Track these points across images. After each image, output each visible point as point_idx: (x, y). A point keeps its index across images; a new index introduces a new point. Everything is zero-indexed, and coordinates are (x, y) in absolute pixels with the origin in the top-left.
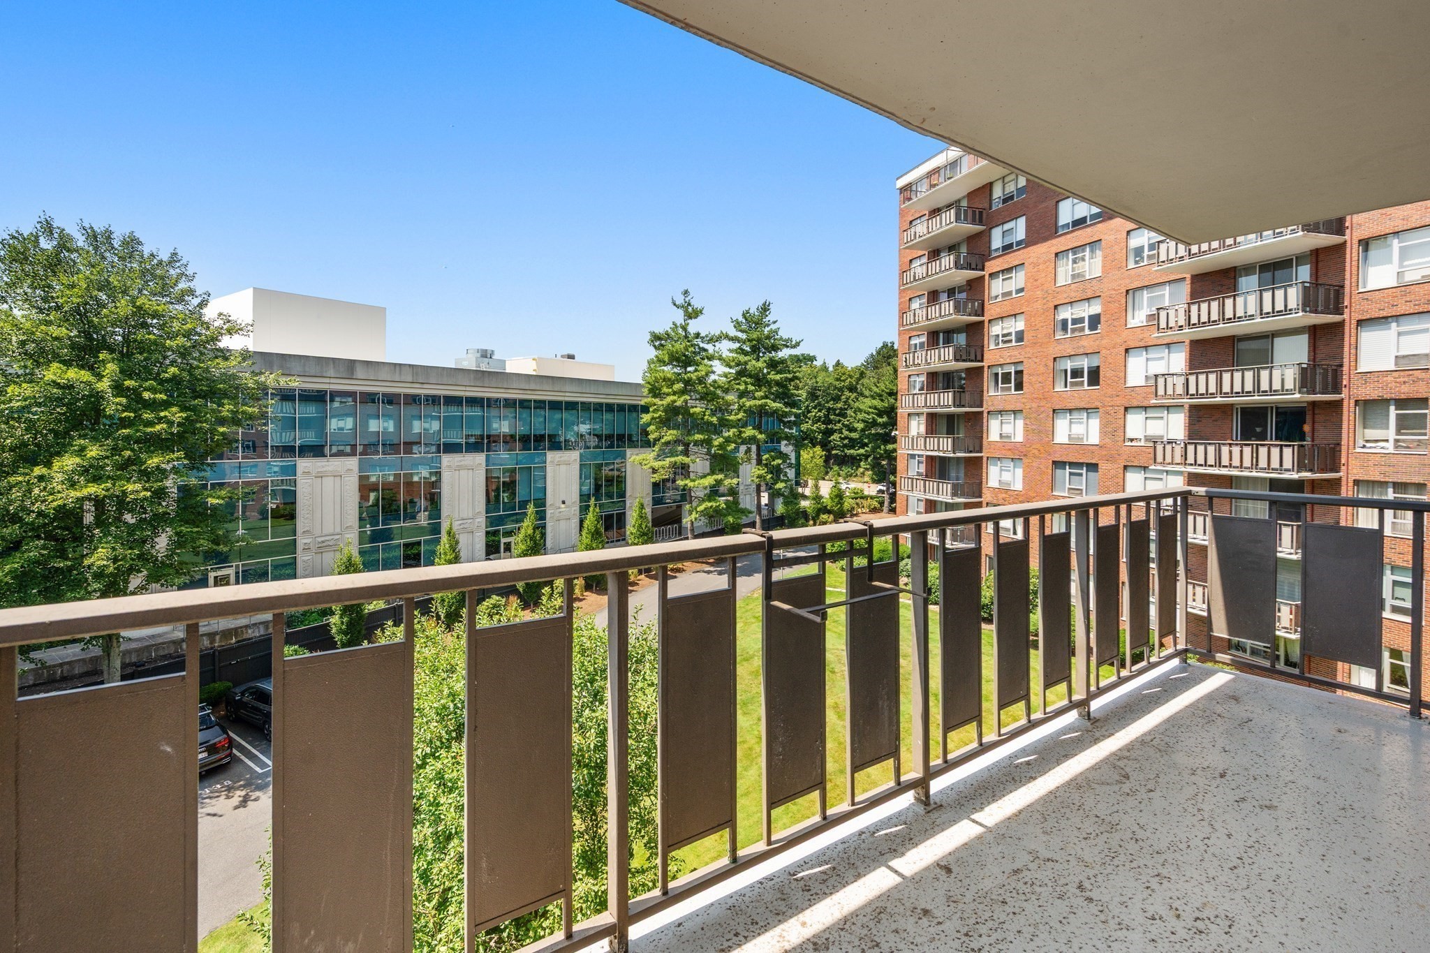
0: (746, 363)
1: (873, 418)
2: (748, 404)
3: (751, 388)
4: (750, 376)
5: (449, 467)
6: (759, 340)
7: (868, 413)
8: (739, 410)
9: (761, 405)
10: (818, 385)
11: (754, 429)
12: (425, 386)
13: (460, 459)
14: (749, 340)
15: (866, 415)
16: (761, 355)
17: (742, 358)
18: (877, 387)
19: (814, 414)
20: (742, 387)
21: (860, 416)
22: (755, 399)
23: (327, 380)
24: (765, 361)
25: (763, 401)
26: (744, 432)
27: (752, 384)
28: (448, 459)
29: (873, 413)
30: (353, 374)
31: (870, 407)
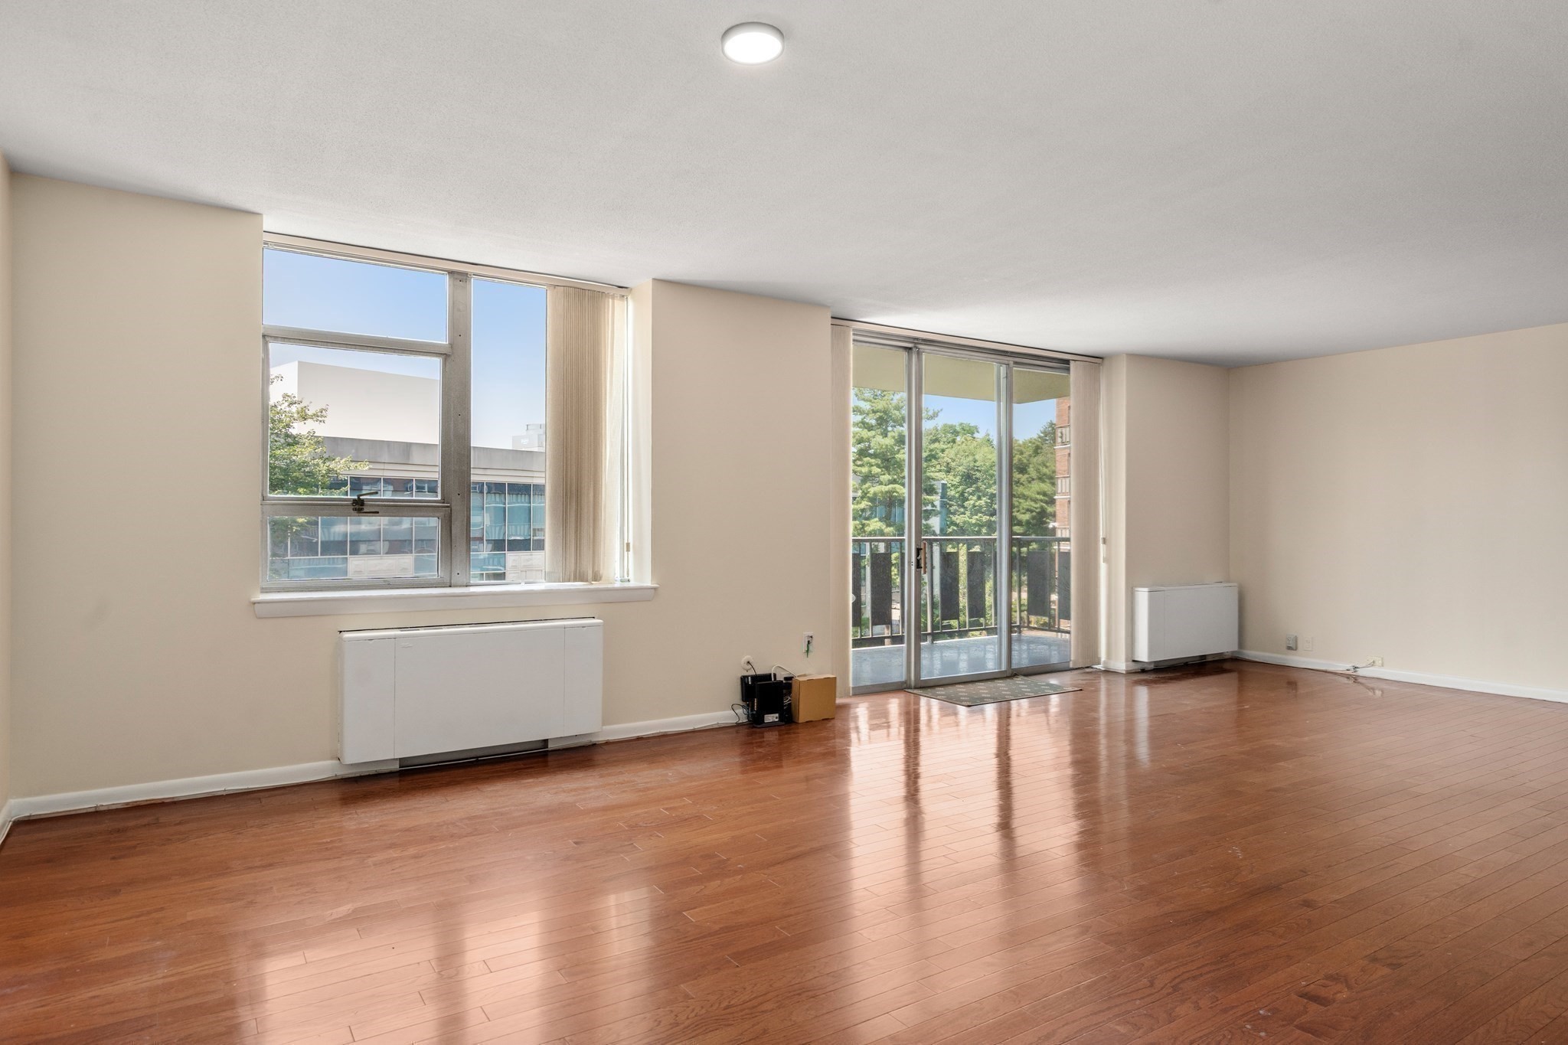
0: (868, 440)
1: (1042, 507)
2: (872, 490)
3: (876, 470)
4: (875, 456)
5: (515, 567)
6: (885, 412)
7: (1035, 501)
8: (862, 498)
9: (887, 492)
10: (977, 464)
11: (880, 520)
12: (489, 472)
13: (527, 557)
14: (874, 412)
15: (1033, 504)
16: (890, 429)
17: (865, 434)
18: (1047, 467)
19: (972, 502)
20: (865, 470)
21: (1026, 504)
22: (881, 483)
23: (381, 466)
24: (894, 437)
25: (891, 486)
26: (868, 525)
27: (878, 466)
28: (513, 558)
29: (1041, 501)
30: (408, 458)
31: (1038, 493)
